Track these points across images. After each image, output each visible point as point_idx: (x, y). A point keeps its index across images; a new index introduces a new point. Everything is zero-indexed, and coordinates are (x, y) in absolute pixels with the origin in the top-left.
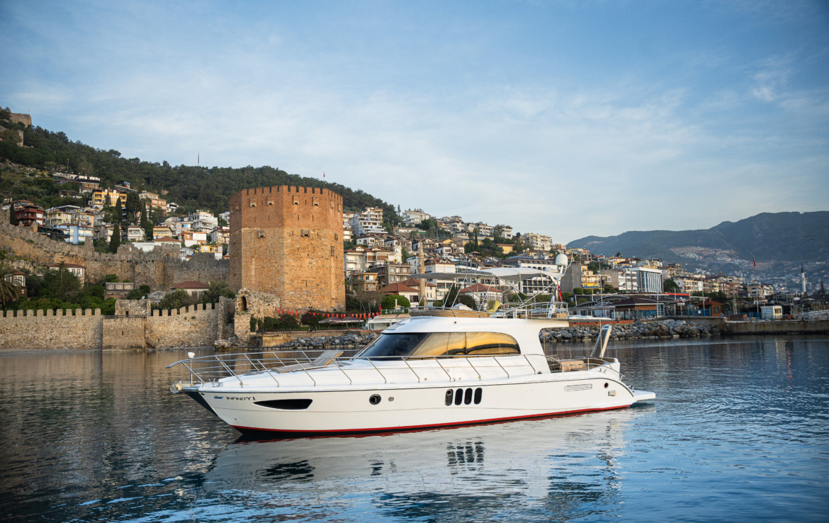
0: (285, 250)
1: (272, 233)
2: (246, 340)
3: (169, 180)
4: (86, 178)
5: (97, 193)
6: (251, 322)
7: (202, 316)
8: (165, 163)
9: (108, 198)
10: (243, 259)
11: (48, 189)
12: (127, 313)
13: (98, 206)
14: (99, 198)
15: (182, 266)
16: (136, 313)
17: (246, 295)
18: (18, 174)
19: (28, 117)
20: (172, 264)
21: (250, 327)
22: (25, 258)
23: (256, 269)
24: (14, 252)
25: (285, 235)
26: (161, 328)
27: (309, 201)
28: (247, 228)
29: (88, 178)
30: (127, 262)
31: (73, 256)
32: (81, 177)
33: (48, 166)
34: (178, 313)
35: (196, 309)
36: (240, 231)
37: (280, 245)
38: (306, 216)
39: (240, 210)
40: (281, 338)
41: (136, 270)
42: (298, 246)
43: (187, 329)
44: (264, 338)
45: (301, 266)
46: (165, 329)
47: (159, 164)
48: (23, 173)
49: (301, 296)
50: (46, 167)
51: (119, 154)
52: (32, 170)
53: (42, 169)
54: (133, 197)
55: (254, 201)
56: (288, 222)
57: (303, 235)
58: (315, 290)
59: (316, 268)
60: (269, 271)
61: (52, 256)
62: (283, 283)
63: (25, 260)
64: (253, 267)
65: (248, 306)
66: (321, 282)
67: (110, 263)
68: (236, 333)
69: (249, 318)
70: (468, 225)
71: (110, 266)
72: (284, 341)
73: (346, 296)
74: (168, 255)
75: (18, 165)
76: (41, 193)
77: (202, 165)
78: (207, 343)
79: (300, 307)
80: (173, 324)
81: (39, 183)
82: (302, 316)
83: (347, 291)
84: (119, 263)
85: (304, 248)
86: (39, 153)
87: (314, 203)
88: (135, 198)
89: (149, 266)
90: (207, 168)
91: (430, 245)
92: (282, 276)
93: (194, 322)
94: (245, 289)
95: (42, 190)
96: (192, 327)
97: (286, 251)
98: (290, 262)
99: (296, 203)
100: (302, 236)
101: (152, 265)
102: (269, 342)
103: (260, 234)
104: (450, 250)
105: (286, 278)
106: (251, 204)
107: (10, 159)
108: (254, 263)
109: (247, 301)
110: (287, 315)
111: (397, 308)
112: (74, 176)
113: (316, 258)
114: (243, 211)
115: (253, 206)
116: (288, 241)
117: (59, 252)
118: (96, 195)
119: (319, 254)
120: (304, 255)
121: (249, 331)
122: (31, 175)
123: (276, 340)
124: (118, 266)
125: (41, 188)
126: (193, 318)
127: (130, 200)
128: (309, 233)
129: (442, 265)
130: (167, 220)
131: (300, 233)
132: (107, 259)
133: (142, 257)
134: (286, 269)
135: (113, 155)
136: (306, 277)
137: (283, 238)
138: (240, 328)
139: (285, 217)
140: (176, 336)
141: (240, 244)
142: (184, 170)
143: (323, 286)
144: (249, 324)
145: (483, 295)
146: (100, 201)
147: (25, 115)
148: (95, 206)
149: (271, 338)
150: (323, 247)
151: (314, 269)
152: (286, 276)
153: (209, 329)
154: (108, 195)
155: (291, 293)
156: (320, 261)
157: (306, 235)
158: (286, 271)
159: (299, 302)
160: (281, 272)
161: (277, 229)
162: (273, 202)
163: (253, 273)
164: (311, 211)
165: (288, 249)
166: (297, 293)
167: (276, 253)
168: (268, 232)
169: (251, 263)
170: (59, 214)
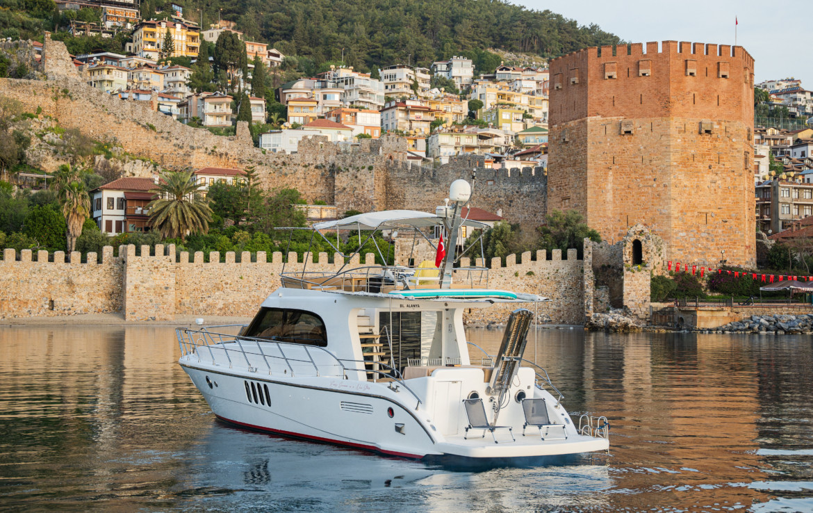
0: (672, 158)
1: (648, 126)
2: (644, 316)
5: (146, 29)
6: (651, 285)
7: (545, 272)
9: (168, 40)
11: (47, 18)
13: (150, 54)
14: (150, 38)
15: (422, 179)
17: (642, 238)
20: (403, 174)
21: (649, 293)
22: (142, 157)
23: (615, 190)
24: (121, 146)
25: (673, 131)
28: (599, 117)
30: (317, 167)
31: (221, 155)
34: (504, 264)
35: (534, 258)
36: (585, 122)
37: (663, 149)
38: (706, 96)
39: (583, 84)
40: (725, 314)
41: (337, 183)
42: (693, 151)
44: (699, 314)
45: (697, 186)
49: (698, 240)
54: (229, 39)
56: (677, 107)
57: (703, 131)
58: (720, 231)
59: (723, 192)
60: (641, 194)
61: (188, 155)
62: (669, 217)
63: (143, 160)
64: (610, 186)
65: (644, 257)
66: (730, 217)
67: (284, 169)
68: (625, 303)
69: (649, 278)
71: (286, 175)
72: (728, 320)
73: (757, 242)
74: (391, 158)
76: (37, 25)
78: (553, 319)
79: (696, 260)
82: (710, 276)
83: (758, 236)
84: (301, 169)
85: (703, 155)
87: (722, 73)
88: (233, 42)
89: (363, 178)
92: (667, 204)
93: (531, 282)
94: (640, 227)
95: (37, 20)
97: (674, 158)
98: (679, 178)
99: (691, 74)
100: (700, 133)
101: (369, 176)
102: (706, 320)
103: (624, 129)
105: (674, 209)
106: (607, 74)
108: (611, 178)
109: (644, 248)
110: (683, 273)
113: (722, 173)
114: (590, 87)
115: (610, 77)
116: (676, 141)
117: (198, 148)
118: (146, 33)
119: (728, 165)
120: (701, 166)
121: (649, 299)
123: (717, 318)
124: (300, 175)
125: (32, 16)
126: (530, 274)
127: (224, 46)
128: (712, 127)
130: (294, 86)
131: (696, 128)
132: (280, 161)
133: (348, 161)
134: (673, 192)
136: (706, 208)
137: (668, 135)
138: (633, 293)
139: (672, 99)
141: (584, 143)
143: (733, 223)
144: (649, 289)
146: (152, 44)
148: (145, 54)
149: (709, 314)
150: (736, 154)
151: (719, 191)
152: (673, 205)
154: (168, 33)
155: (681, 234)
156: (729, 179)
157: (708, 132)
158: (672, 196)
159: (694, 250)
160: (663, 197)
161: (657, 120)
162: (649, 72)
163: (609, 197)
164: (715, 87)
165: (678, 156)
166: (691, 235)
167: (654, 162)
168: (637, 125)
169: (606, 179)
170: (109, 71)
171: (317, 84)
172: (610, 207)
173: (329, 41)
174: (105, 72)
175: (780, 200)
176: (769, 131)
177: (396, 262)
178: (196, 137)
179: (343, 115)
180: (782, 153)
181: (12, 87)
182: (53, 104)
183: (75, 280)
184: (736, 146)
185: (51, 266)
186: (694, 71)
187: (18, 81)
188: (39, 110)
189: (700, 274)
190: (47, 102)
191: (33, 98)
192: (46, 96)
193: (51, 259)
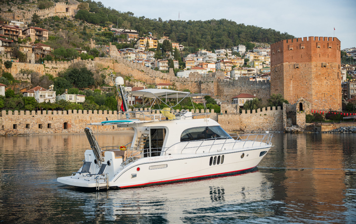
0: (312, 76)
1: (304, 65)
2: (304, 128)
3: (166, 30)
4: (129, 31)
5: (141, 40)
6: (306, 117)
7: (270, 114)
8: (160, 19)
9: (148, 43)
10: (285, 81)
11: (110, 38)
12: (226, 112)
13: (142, 48)
14: (142, 43)
15: (229, 85)
16: (231, 112)
17: (302, 102)
18: (92, 29)
20: (223, 83)
21: (305, 120)
22: (140, 80)
23: (293, 87)
24: (134, 77)
25: (313, 66)
26: (247, 120)
27: (326, 45)
28: (287, 63)
29: (130, 31)
30: (195, 82)
31: (165, 79)
32: (126, 30)
33: (107, 24)
34: (256, 112)
35: (266, 110)
36: (283, 65)
37: (309, 73)
38: (324, 54)
39: (282, 52)
40: (331, 127)
41: (202, 87)
42: (320, 73)
43: (261, 121)
44: (322, 127)
45: (321, 85)
46: (249, 121)
47: (156, 20)
48: (94, 29)
49: (322, 102)
50: (106, 25)
51: (133, 14)
52: (99, 27)
53: (104, 26)
54: (167, 42)
55: (292, 47)
56: (314, 58)
57: (323, 66)
58: (329, 99)
59: (330, 86)
60: (302, 88)
61: (154, 79)
62: (312, 95)
63: (140, 82)
64: (291, 85)
65: (303, 108)
66: (333, 94)
67: (185, 83)
68: (297, 123)
69: (305, 115)
71: (185, 85)
72: (332, 129)
73: (342, 103)
74: (219, 78)
75: (91, 24)
76: (108, 40)
78: (273, 129)
79: (321, 109)
80: (253, 118)
81: (105, 35)
82: (326, 114)
83: (343, 100)
84: (190, 83)
85: (323, 74)
86: (101, 17)
87: (329, 46)
88: (168, 43)
89: (210, 85)
90: (185, 21)
92: (311, 91)
93: (266, 117)
94: (302, 99)
95: (108, 39)
96: (265, 119)
97: (313, 76)
98: (315, 82)
99: (319, 47)
100: (322, 67)
101: (212, 84)
102: (325, 129)
103: (296, 66)
105: (313, 92)
106: (290, 48)
107: (87, 21)
108: (292, 83)
109: (303, 105)
110: (317, 113)
112: (122, 30)
113: (330, 79)
114: (284, 53)
115: (291, 49)
116: (314, 70)
117: (157, 77)
118: (141, 42)
119: (332, 77)
120: (322, 78)
121: (305, 122)
122: (99, 30)
123: (328, 128)
124: (190, 85)
125: (106, 38)
126: (265, 115)
127: (165, 44)
128: (326, 65)
131: (321, 65)
132: (183, 80)
133: (205, 80)
134: (313, 87)
135: (129, 15)
136: (324, 92)
137: (311, 68)
138: (300, 120)
139: (312, 56)
140: (255, 125)
141: (282, 71)
142: (173, 23)
143: (334, 96)
144: (305, 119)
146: (143, 45)
148: (141, 48)
149: (326, 127)
150: (334, 73)
151: (329, 86)
152: (313, 91)
153: (274, 121)
154: (148, 41)
155: (316, 101)
156: (332, 82)
157: (325, 66)
158: (313, 88)
159: (320, 105)
160: (310, 88)
161: (307, 63)
162: (304, 47)
163: (291, 89)
164: (327, 51)
165: (314, 75)
166: (319, 101)
167: (306, 77)
168: (300, 65)
169: (290, 83)
170: (129, 54)
171: (195, 56)
172: (292, 92)
173: (199, 42)
174: (128, 54)
175: (350, 88)
176: (346, 66)
177: (221, 112)
178: (157, 74)
179: (203, 65)
180: (351, 72)
181: (100, 60)
182: (113, 65)
184: (334, 71)
186: (320, 46)
187: (102, 58)
188: (108, 67)
189: (322, 114)
190: (110, 64)
191: (107, 63)
192: (110, 62)
193: (113, 113)
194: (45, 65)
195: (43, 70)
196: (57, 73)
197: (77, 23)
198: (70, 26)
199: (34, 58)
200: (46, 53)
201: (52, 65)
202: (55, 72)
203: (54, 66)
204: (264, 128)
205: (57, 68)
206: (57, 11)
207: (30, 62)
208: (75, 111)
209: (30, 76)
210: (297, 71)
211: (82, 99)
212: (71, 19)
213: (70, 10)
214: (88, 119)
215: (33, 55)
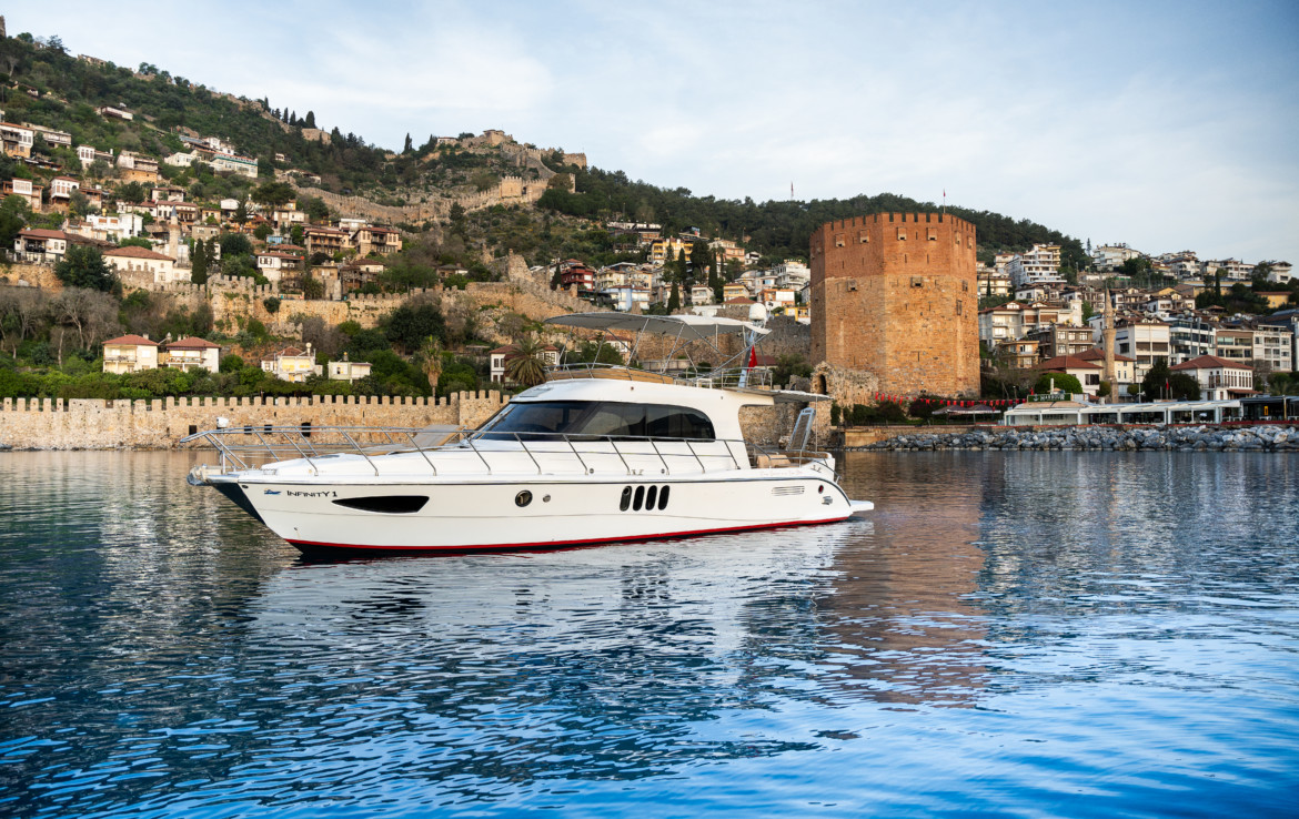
1: (868, 283)
2: (825, 437)
3: (752, 222)
4: (645, 226)
5: (656, 244)
6: (832, 411)
8: (748, 199)
9: (670, 250)
10: (828, 324)
11: (601, 244)
13: (658, 261)
14: (659, 251)
17: (826, 373)
18: (569, 227)
19: (582, 156)
21: (831, 418)
23: (845, 336)
25: (887, 285)
27: (922, 233)
28: (833, 278)
29: (648, 226)
32: (639, 226)
33: (602, 215)
36: (823, 283)
37: (880, 301)
38: (918, 255)
39: (822, 253)
40: (873, 435)
42: (905, 302)
44: (847, 435)
45: (910, 330)
47: (740, 202)
48: (574, 227)
49: (911, 375)
50: (599, 217)
51: (689, 192)
52: (583, 221)
53: (595, 220)
54: (702, 246)
55: (841, 239)
56: (890, 265)
57: (914, 285)
58: (931, 366)
59: (934, 334)
60: (864, 338)
62: (884, 356)
64: (841, 333)
65: (828, 388)
66: (941, 355)
69: (830, 406)
70: (1207, 264)
72: (876, 440)
73: (982, 374)
75: (568, 217)
76: (594, 249)
77: (797, 198)
81: (591, 237)
85: (915, 305)
86: (592, 200)
87: (930, 236)
88: (704, 248)
90: (803, 202)
91: (1136, 297)
92: (883, 345)
94: (825, 365)
95: (594, 246)
97: (888, 308)
98: (893, 324)
99: (902, 239)
100: (911, 287)
102: (854, 440)
103: (850, 286)
104: (1169, 305)
105: (889, 349)
106: (838, 243)
107: (560, 210)
108: (842, 327)
109: (828, 382)
110: (888, 402)
111: (1054, 391)
112: (631, 225)
113: (933, 318)
115: (841, 245)
116: (891, 294)
118: (656, 248)
119: (938, 312)
120: (913, 314)
121: (830, 423)
122: (583, 228)
125: (593, 243)
127: (696, 251)
128: (922, 281)
129: (1147, 327)
130: (743, 276)
131: (908, 282)
134: (888, 335)
136: (918, 347)
137: (883, 290)
138: (817, 419)
139: (886, 259)
141: (824, 300)
142: (772, 207)
143: (943, 359)
144: (829, 415)
145: (1215, 374)
146: (661, 254)
147: (579, 155)
148: (655, 262)
149: (857, 435)
150: (945, 302)
152: (888, 346)
153: (777, 421)
155: (896, 370)
156: (939, 323)
157: (918, 285)
158: (887, 338)
159: (907, 383)
160: (880, 340)
161: (875, 277)
162: (868, 239)
163: (841, 342)
164: (925, 248)
165: (891, 306)
166: (904, 370)
167: (873, 312)
168: (862, 283)
169: (839, 327)
170: (611, 275)
171: (758, 274)
172: (842, 350)
176: (1130, 291)
181: (481, 288)
182: (510, 298)
183: (431, 417)
184: (946, 296)
185: (414, 408)
186: (904, 236)
187: (484, 284)
188: (500, 303)
190: (506, 297)
191: (496, 295)
192: (505, 292)
193: (414, 403)
194: (349, 304)
195: (346, 313)
196: (377, 318)
197: (539, 217)
198: (523, 222)
199: (339, 289)
200: (365, 277)
201: (366, 303)
202: (371, 317)
203: (371, 304)
204: (754, 438)
205: (376, 309)
206: (504, 195)
207: (331, 298)
208: (340, 398)
209: (300, 327)
210: (855, 299)
211: (362, 371)
212: (530, 208)
213: (530, 191)
214: (358, 416)
215: (338, 284)
